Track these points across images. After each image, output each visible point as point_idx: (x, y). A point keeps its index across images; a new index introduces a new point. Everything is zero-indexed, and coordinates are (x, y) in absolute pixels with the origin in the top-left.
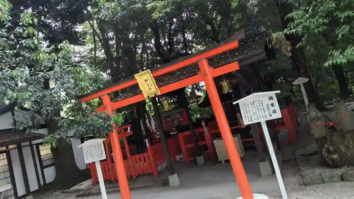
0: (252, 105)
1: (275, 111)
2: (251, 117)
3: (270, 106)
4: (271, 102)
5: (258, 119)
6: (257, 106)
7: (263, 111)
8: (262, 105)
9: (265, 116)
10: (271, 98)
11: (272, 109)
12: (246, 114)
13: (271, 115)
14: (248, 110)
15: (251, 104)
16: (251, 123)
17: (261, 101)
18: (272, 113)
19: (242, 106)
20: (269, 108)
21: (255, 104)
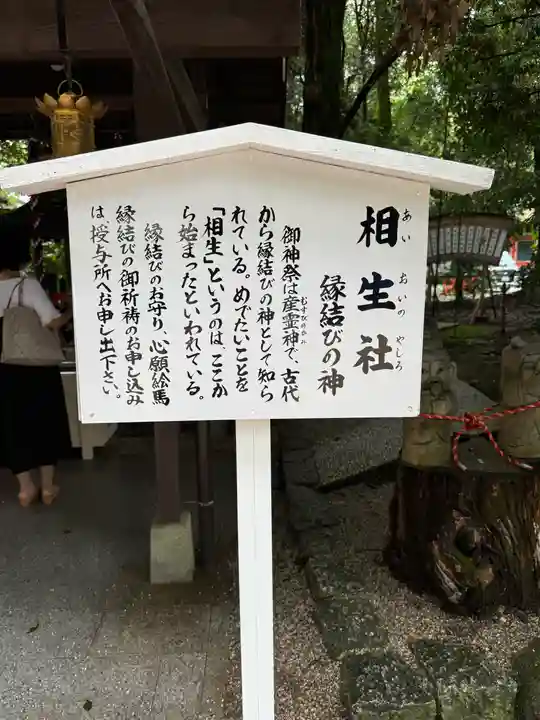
0: (200, 249)
1: (384, 348)
2: (160, 364)
3: (353, 298)
4: (380, 259)
5: (219, 391)
6: (241, 267)
7: (277, 326)
8: (292, 271)
9: (290, 376)
10: (383, 226)
11: (359, 324)
12: (118, 326)
13: (334, 382)
14: (143, 289)
15: (188, 234)
16: (149, 412)
17: (293, 234)
18: (347, 367)
19: (99, 234)
20: (334, 317)
21: (226, 241)
